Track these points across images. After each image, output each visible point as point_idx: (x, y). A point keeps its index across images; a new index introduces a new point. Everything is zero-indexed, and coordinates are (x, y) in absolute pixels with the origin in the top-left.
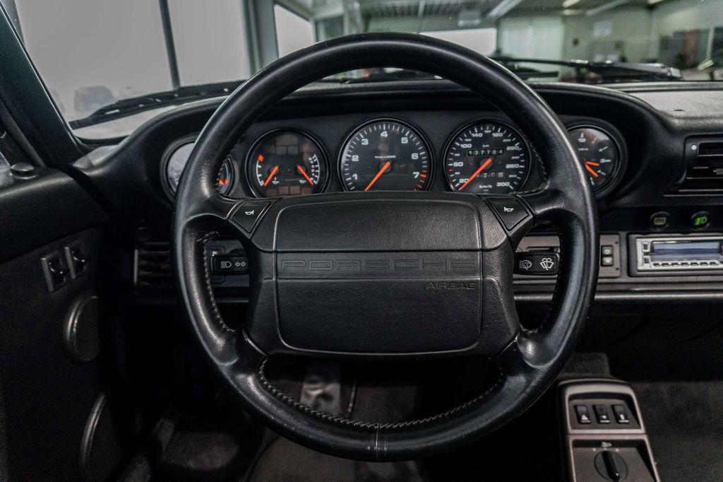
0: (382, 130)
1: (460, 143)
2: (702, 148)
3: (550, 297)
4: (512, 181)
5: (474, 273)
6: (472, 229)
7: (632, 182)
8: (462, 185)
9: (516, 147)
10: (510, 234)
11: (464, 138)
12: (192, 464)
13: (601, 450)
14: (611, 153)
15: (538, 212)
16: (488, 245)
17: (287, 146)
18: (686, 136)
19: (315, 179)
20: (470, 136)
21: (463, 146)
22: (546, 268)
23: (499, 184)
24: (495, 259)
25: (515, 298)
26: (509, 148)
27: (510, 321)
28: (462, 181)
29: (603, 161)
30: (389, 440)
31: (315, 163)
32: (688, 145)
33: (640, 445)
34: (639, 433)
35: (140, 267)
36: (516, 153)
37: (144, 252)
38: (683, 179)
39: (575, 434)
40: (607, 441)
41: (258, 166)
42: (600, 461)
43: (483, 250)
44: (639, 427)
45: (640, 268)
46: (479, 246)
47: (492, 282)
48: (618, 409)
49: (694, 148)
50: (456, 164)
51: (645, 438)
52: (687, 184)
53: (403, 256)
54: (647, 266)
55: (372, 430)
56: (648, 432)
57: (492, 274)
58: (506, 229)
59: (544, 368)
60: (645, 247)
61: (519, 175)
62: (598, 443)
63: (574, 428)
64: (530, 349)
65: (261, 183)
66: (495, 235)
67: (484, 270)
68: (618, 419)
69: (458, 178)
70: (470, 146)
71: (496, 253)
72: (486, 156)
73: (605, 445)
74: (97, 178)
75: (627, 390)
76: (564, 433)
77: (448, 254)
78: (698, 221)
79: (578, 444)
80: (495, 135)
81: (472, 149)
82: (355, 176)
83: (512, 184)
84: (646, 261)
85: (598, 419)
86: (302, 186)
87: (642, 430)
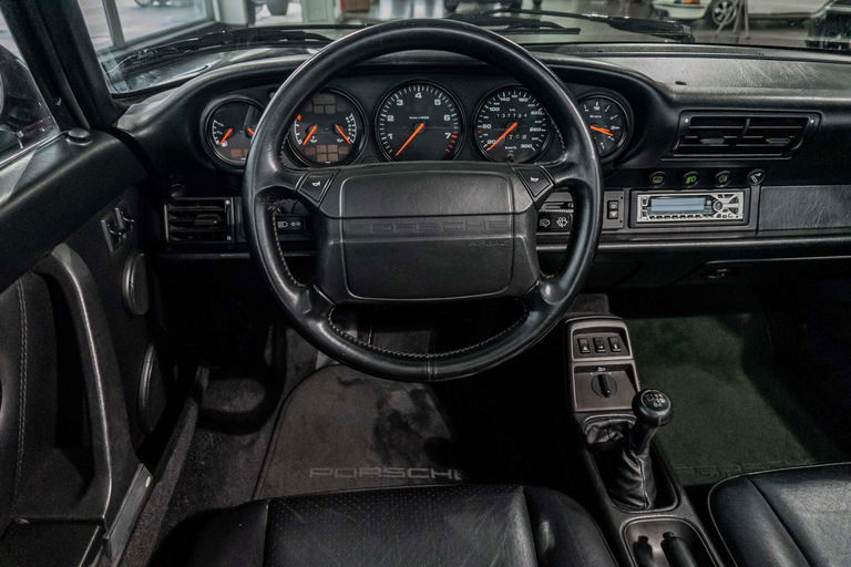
0: (417, 92)
1: (490, 106)
2: (693, 121)
3: (565, 247)
4: (534, 143)
5: (506, 232)
6: (505, 197)
7: (636, 148)
8: (489, 146)
9: (539, 112)
10: (536, 199)
11: (492, 101)
12: (226, 408)
13: (597, 374)
14: (620, 122)
15: (558, 181)
16: (518, 210)
17: (324, 105)
18: (681, 110)
19: (352, 138)
20: (498, 100)
21: (492, 109)
22: (562, 225)
23: (523, 146)
24: (522, 220)
25: (538, 248)
26: (532, 113)
27: (534, 269)
28: (489, 142)
29: (613, 128)
30: (439, 366)
31: (352, 123)
32: (682, 119)
33: (628, 369)
34: (629, 359)
35: (170, 223)
36: (538, 117)
37: (172, 207)
38: (676, 147)
39: (577, 362)
40: (602, 367)
41: (296, 125)
42: (597, 381)
43: (514, 214)
44: (629, 354)
45: (639, 220)
46: (510, 210)
47: (520, 239)
48: (613, 340)
49: (687, 121)
50: (485, 126)
51: (633, 363)
52: (680, 151)
53: (450, 220)
54: (644, 219)
55: (424, 359)
56: (635, 358)
57: (521, 232)
58: (532, 195)
59: (558, 304)
60: (644, 201)
61: (540, 138)
62: (595, 369)
63: (576, 357)
64: (548, 290)
65: (300, 142)
66: (524, 201)
67: (514, 230)
68: (612, 347)
69: (486, 139)
70: (497, 109)
71: (524, 215)
72: (513, 120)
73: (600, 369)
74: (143, 139)
75: (622, 325)
76: (568, 361)
77: (486, 217)
78: (689, 180)
79: (579, 370)
80: (521, 100)
81: (501, 113)
82: (390, 135)
83: (534, 146)
84: (644, 215)
85: (596, 349)
86: (339, 144)
87: (631, 357)
